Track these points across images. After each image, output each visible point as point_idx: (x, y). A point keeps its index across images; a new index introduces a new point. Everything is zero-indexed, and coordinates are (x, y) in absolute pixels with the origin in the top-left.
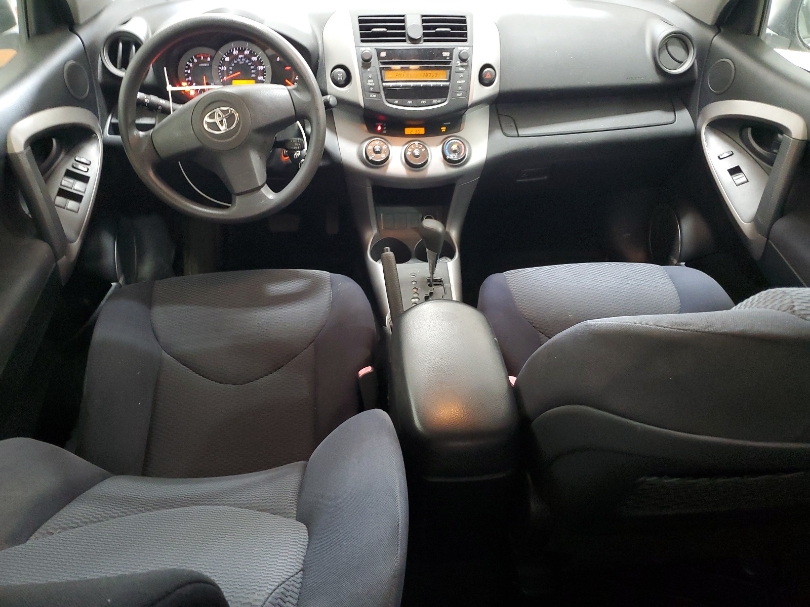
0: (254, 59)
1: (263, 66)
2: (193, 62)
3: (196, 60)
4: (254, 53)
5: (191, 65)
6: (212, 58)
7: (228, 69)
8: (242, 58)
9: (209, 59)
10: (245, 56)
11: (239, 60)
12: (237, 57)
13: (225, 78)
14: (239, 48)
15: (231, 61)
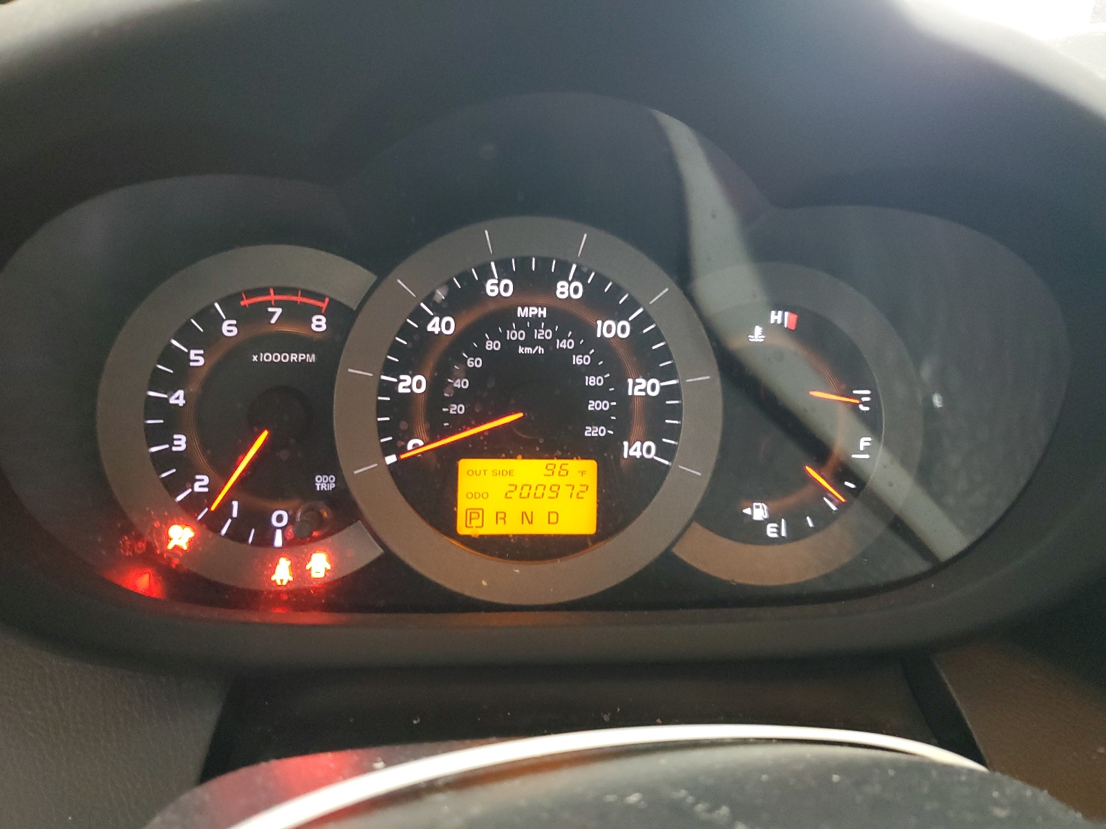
0: (611, 329)
1: (664, 375)
2: (210, 339)
3: (229, 329)
4: (617, 290)
5: (197, 358)
6: (342, 317)
7: (436, 386)
8: (536, 321)
9: (319, 324)
10: (562, 317)
11: (515, 335)
12: (503, 315)
13: (415, 445)
14: (523, 262)
15: (466, 340)
